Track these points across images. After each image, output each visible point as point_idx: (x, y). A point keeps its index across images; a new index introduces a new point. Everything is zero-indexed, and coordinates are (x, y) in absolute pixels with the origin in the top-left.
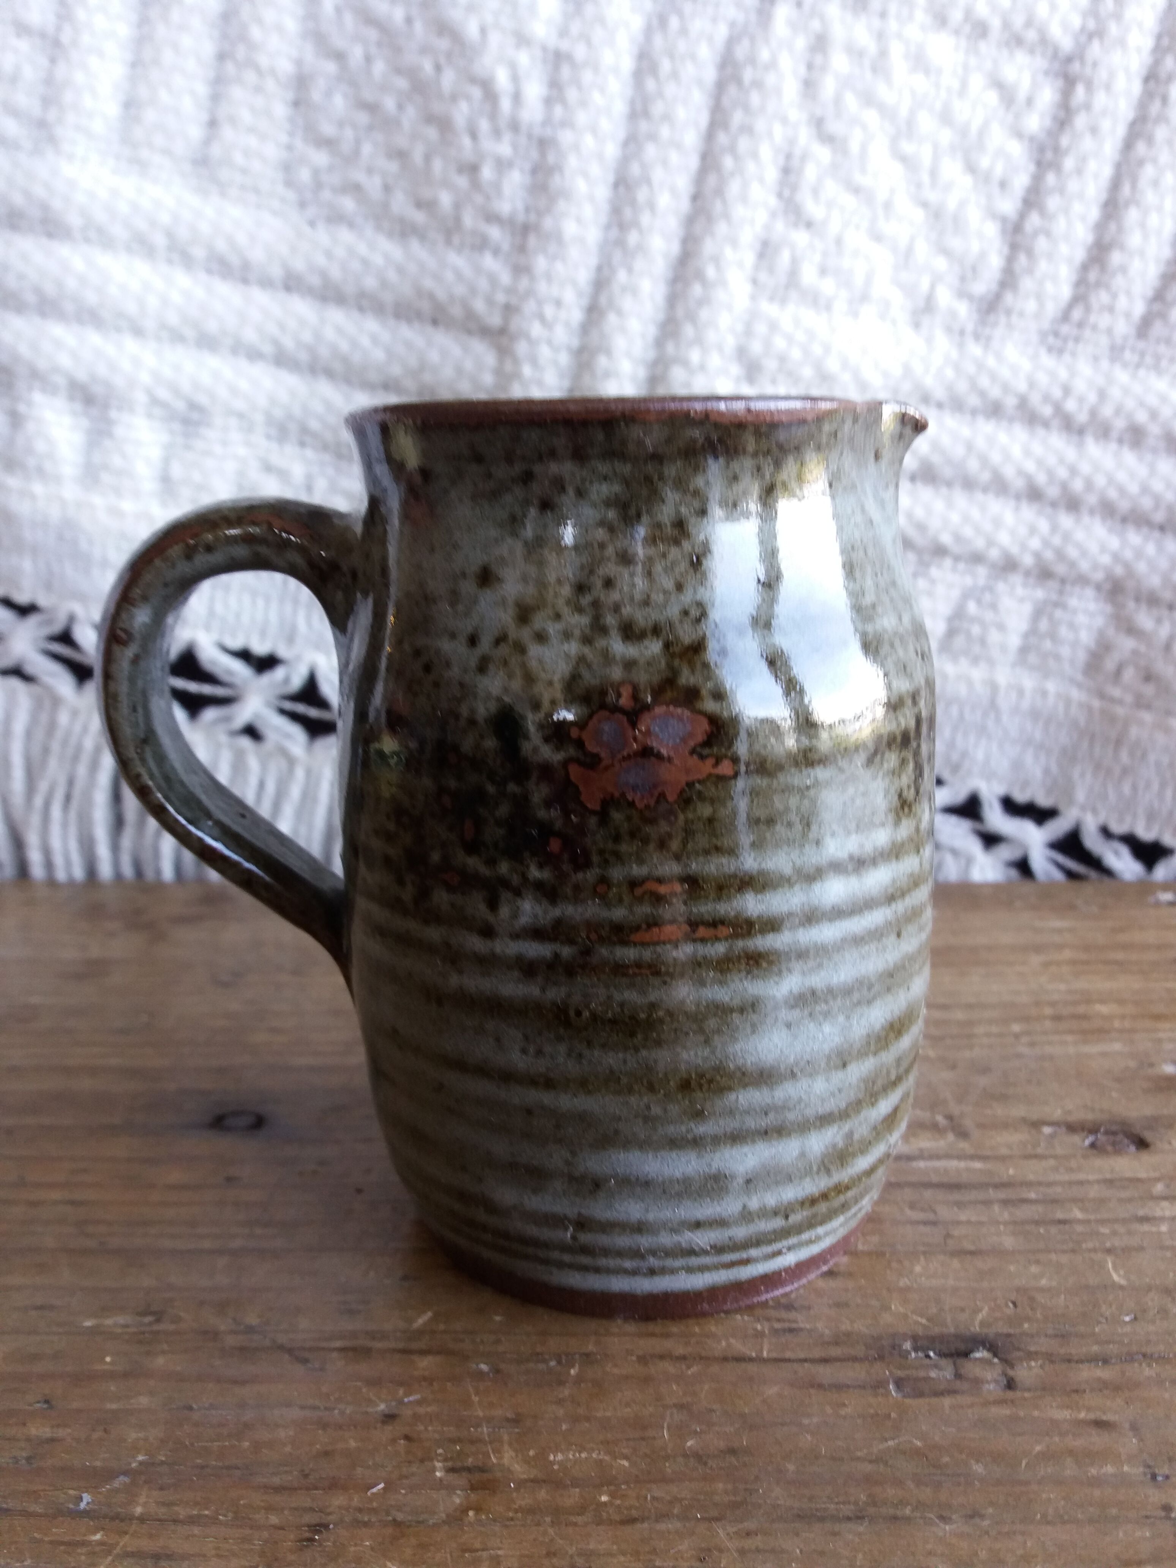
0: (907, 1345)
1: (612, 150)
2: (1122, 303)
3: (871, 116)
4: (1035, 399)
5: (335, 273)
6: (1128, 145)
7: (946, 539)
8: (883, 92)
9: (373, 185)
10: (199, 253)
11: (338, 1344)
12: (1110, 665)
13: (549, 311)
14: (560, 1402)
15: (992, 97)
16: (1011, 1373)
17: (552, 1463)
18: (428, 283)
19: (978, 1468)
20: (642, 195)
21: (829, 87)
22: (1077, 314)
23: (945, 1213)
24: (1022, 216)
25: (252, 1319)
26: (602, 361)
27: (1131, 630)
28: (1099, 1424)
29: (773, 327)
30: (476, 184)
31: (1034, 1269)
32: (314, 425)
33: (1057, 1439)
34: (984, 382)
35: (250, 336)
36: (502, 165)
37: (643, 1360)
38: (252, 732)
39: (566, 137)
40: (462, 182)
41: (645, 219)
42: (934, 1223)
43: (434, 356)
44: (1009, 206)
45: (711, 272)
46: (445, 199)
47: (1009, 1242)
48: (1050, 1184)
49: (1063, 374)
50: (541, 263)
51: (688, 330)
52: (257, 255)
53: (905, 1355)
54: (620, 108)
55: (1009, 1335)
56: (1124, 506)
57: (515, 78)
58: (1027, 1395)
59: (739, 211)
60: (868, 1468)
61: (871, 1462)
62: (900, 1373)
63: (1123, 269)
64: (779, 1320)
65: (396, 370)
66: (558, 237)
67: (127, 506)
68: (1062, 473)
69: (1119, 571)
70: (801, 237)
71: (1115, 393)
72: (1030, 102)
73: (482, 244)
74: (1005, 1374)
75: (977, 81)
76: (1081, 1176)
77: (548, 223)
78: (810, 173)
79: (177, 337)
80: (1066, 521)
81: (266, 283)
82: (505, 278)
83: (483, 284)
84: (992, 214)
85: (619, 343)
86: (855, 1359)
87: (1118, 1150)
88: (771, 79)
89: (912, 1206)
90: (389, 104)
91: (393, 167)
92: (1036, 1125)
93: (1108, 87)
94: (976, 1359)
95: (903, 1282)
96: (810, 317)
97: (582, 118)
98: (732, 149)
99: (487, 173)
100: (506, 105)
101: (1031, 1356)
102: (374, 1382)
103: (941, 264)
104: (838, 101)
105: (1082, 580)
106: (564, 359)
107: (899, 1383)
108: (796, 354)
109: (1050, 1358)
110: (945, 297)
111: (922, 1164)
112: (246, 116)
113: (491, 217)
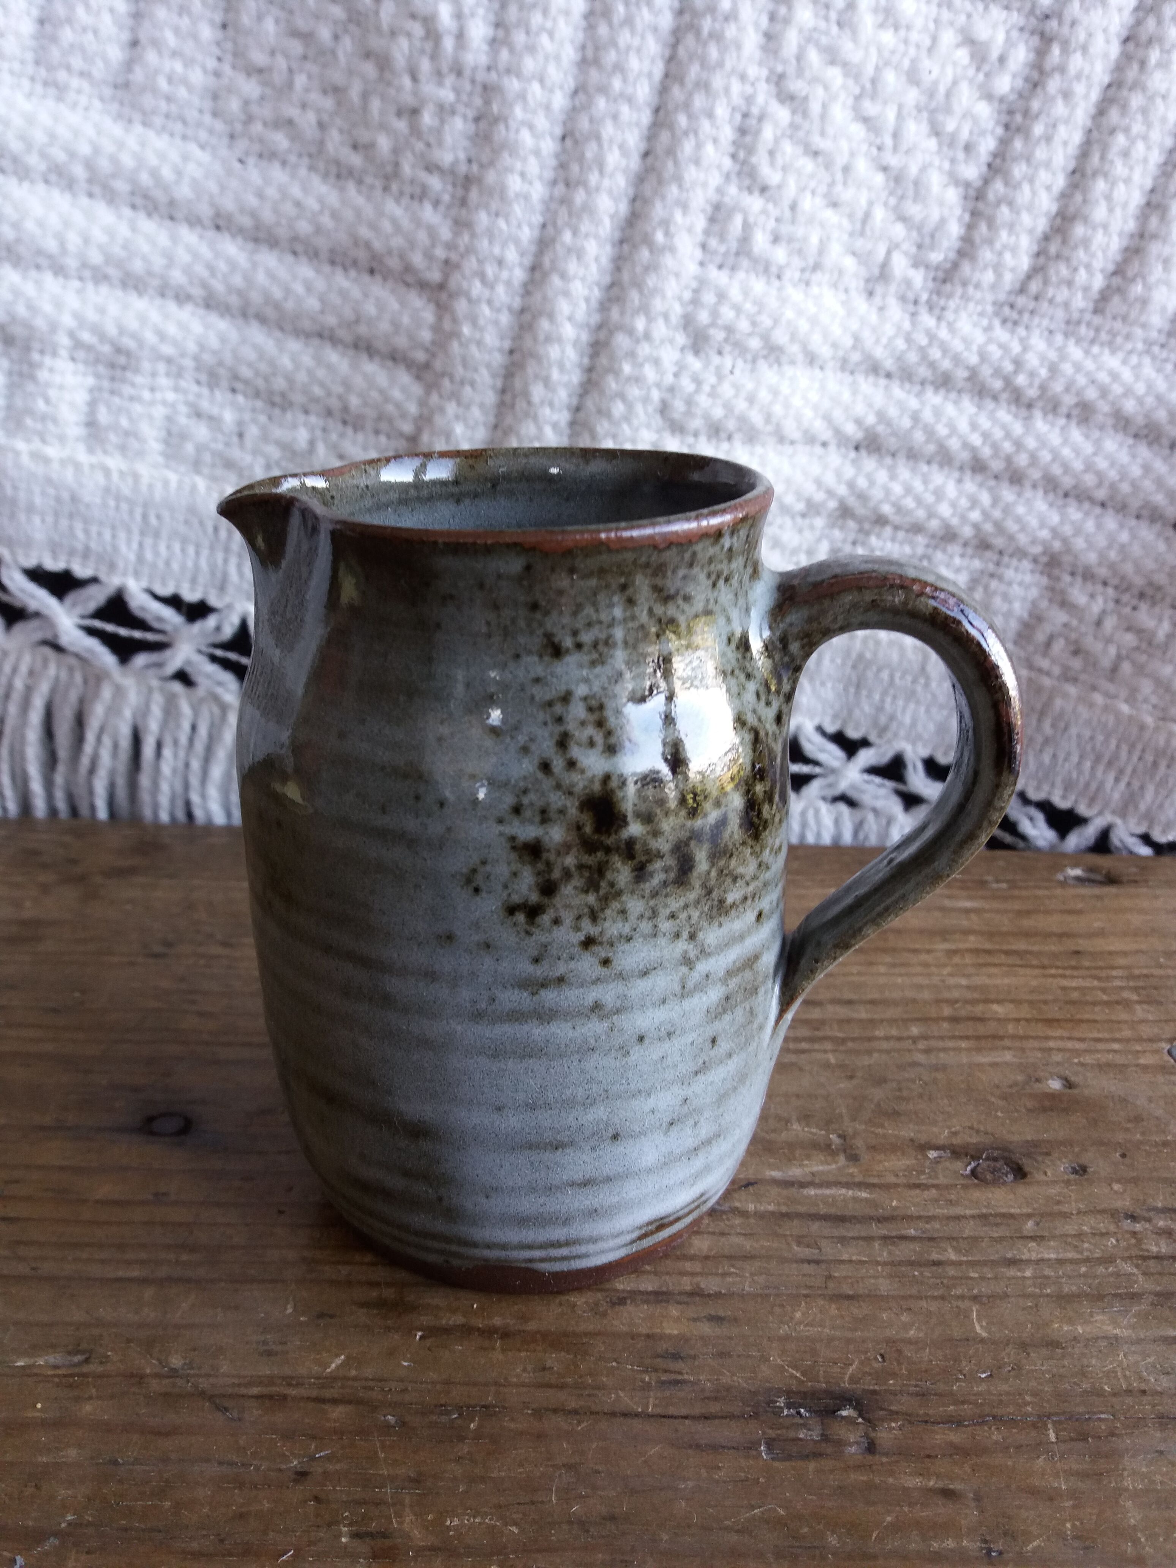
0: (781, 1402)
1: (560, 101)
2: (1082, 276)
3: (835, 75)
4: (986, 372)
5: (267, 216)
6: (1101, 112)
7: (887, 509)
8: (848, 49)
9: (308, 121)
10: (121, 186)
11: (255, 1391)
12: (1040, 637)
13: (490, 270)
14: (459, 1459)
15: (963, 55)
16: (872, 1434)
17: (448, 1528)
18: (364, 232)
19: (833, 1540)
20: (591, 149)
21: (792, 40)
22: (1034, 287)
23: (829, 1250)
24: (986, 182)
25: (176, 1361)
26: (544, 324)
27: (1065, 604)
28: (948, 1494)
29: (722, 296)
30: (415, 130)
31: (905, 1318)
32: (246, 372)
33: (906, 1509)
34: (935, 353)
35: (177, 277)
36: (444, 111)
37: (538, 1413)
38: (183, 677)
39: (513, 85)
40: (401, 125)
41: (593, 178)
42: (817, 1262)
43: (370, 309)
44: (972, 172)
45: (659, 237)
46: (384, 143)
47: (885, 1286)
48: (929, 1219)
49: (1016, 348)
50: (483, 218)
51: (634, 296)
52: (184, 191)
53: (777, 1412)
54: (569, 54)
55: (874, 1392)
56: (1067, 482)
57: (459, 16)
58: (884, 1460)
59: (691, 173)
60: (735, 1538)
61: (738, 1531)
62: (772, 1433)
63: (1086, 243)
64: (666, 1371)
65: (331, 320)
66: (502, 192)
67: (52, 451)
68: (1008, 447)
69: (1057, 545)
70: (755, 203)
71: (1067, 368)
72: (1002, 60)
73: (421, 194)
74: (867, 1436)
75: (948, 37)
76: (958, 1211)
77: (491, 177)
78: (768, 133)
79: (99, 277)
80: (1008, 494)
81: (194, 221)
82: (445, 233)
83: (422, 236)
84: (955, 180)
85: (563, 307)
86: (731, 1417)
87: (996, 1182)
88: (731, 31)
89: (800, 1240)
90: (325, 34)
91: (328, 103)
92: (924, 1147)
93: (1084, 49)
94: (843, 1417)
95: (784, 1330)
96: (758, 286)
97: (529, 64)
98: (687, 106)
99: (427, 118)
100: (448, 44)
101: (893, 1415)
102: (288, 1435)
103: (899, 230)
104: (800, 57)
105: (1020, 553)
106: (505, 319)
107: (770, 1444)
108: (744, 325)
109: (909, 1418)
110: (900, 264)
111: (812, 1192)
112: (170, 38)
113: (431, 167)
